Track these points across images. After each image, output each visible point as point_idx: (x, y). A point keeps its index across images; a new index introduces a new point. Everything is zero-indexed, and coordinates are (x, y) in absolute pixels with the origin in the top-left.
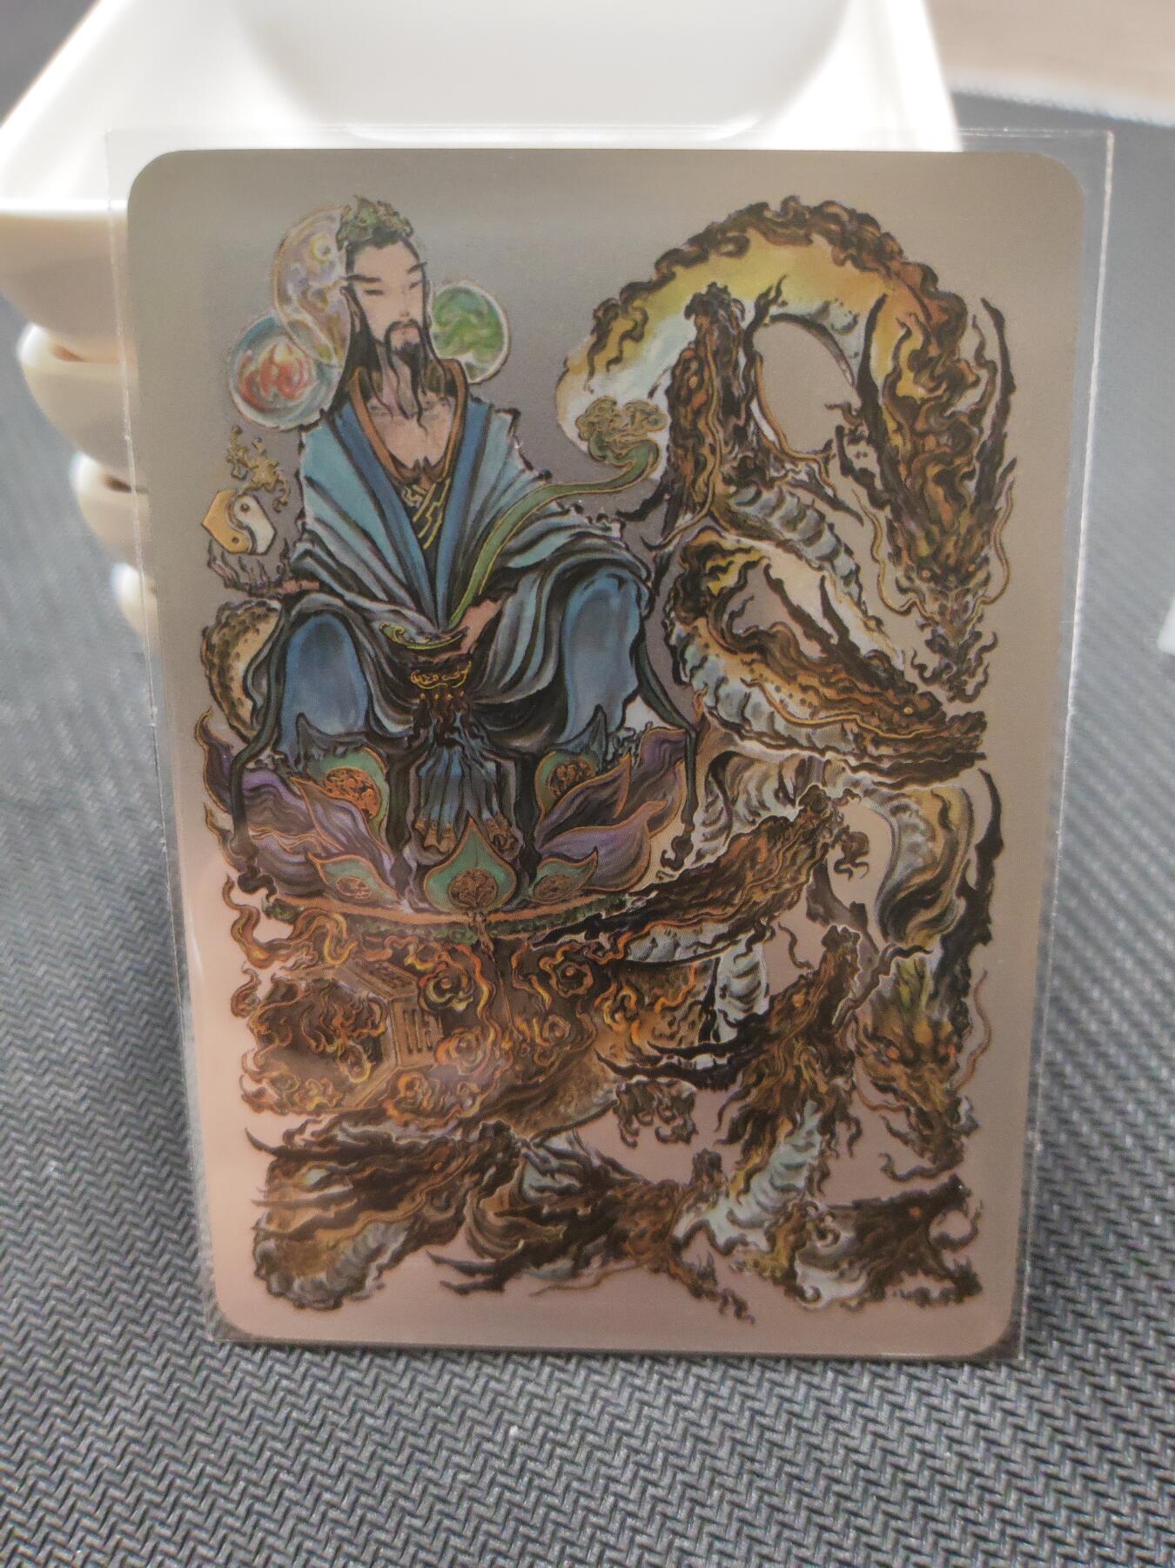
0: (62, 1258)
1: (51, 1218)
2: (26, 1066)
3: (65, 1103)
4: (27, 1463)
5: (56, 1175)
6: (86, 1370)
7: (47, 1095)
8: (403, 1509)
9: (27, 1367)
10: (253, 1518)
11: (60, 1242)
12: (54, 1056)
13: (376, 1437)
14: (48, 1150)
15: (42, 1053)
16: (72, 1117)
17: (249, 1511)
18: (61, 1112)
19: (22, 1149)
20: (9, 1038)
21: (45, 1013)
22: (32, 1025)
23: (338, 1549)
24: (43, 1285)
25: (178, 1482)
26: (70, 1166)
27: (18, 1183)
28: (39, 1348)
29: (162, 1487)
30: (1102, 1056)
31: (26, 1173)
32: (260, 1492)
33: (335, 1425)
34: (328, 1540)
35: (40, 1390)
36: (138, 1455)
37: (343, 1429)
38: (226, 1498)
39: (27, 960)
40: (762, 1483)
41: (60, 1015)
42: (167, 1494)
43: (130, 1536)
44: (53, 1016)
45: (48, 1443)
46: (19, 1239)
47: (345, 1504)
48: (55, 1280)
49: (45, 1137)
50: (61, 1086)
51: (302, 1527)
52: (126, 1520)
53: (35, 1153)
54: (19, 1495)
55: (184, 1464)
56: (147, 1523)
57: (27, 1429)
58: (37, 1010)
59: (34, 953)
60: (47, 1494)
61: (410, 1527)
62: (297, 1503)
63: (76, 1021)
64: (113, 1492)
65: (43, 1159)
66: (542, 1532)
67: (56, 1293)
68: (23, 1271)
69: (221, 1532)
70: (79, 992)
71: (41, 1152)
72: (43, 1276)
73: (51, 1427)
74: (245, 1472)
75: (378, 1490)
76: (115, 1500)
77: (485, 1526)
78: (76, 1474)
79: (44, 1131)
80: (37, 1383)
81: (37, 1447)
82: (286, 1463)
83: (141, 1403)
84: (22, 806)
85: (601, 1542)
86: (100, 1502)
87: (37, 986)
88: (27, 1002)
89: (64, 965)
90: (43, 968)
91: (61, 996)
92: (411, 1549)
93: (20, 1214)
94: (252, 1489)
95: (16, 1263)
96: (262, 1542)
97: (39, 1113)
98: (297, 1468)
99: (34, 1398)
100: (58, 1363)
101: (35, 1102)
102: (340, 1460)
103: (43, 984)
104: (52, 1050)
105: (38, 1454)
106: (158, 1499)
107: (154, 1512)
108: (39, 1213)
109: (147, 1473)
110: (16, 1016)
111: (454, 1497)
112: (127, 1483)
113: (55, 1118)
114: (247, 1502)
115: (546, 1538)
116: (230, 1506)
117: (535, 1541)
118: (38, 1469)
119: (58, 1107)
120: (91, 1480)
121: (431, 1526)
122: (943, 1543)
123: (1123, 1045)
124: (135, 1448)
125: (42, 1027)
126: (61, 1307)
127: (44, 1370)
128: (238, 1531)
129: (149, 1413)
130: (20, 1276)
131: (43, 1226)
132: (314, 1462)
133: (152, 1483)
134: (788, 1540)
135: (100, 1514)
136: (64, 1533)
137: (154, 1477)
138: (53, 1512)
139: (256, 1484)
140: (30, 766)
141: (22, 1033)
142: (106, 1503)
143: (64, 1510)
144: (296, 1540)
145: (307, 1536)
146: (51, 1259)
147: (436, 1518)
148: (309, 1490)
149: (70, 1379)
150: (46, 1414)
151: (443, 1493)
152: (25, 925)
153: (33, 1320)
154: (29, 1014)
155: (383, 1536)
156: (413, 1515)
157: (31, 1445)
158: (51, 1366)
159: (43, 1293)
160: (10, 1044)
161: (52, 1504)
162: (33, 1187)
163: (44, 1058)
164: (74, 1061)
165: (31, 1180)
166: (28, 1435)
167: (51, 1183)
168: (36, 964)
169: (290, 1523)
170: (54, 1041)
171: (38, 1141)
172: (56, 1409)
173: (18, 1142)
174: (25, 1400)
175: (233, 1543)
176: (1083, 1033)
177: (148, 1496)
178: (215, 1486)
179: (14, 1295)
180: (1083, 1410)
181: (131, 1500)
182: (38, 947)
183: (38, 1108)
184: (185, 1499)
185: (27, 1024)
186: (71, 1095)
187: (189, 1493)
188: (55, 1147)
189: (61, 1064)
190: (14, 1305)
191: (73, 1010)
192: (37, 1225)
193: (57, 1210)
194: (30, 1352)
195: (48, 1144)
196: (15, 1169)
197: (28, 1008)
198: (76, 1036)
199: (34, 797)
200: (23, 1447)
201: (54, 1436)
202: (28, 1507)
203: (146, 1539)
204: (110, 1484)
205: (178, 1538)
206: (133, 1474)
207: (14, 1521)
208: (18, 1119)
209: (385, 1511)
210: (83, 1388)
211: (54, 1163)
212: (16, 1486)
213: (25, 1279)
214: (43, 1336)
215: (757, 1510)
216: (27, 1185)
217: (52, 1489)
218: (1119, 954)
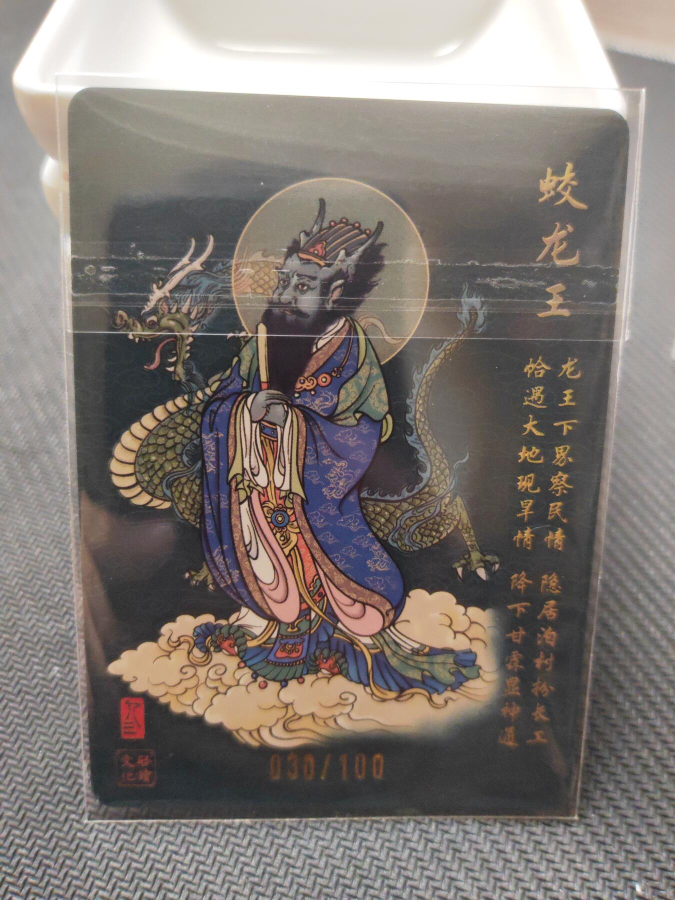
0: (67, 725)
1: (58, 701)
2: (34, 610)
3: (60, 632)
4: (58, 849)
5: (58, 675)
7: (48, 627)
8: (288, 864)
9: (52, 792)
10: (199, 874)
12: (50, 603)
14: (53, 660)
15: (43, 602)
16: (65, 640)
17: (197, 870)
18: (57, 637)
19: (37, 660)
20: (21, 593)
21: (42, 577)
22: (35, 585)
23: (252, 889)
24: (57, 742)
25: (152, 856)
26: (67, 669)
27: (36, 681)
28: (58, 780)
29: (143, 859)
30: (658, 588)
31: (40, 675)
32: (202, 859)
34: (245, 884)
35: (62, 805)
36: (126, 841)
38: (182, 863)
39: (28, 545)
41: (52, 578)
42: (146, 862)
43: (126, 890)
44: (47, 579)
45: (69, 837)
46: (39, 715)
47: (253, 863)
48: (64, 739)
49: (50, 653)
50: (56, 621)
51: (229, 878)
52: (122, 880)
53: (44, 662)
54: (55, 869)
55: (155, 845)
56: (136, 881)
57: (56, 829)
58: (37, 576)
59: (31, 540)
60: (72, 868)
61: (293, 874)
62: (224, 864)
63: (62, 582)
64: (112, 864)
65: (49, 666)
66: (370, 871)
67: (66, 746)
68: (45, 734)
69: (181, 884)
70: (62, 564)
71: (48, 662)
72: (57, 736)
73: (71, 827)
74: (192, 847)
75: (272, 853)
76: (114, 868)
77: (336, 871)
78: (89, 854)
79: (49, 649)
80: (59, 801)
81: (64, 839)
82: (215, 840)
84: (14, 451)
85: (405, 876)
86: (106, 870)
87: (36, 561)
88: (30, 571)
89: (52, 548)
90: (39, 550)
91: (52, 567)
92: (295, 887)
93: (39, 699)
94: (197, 857)
95: (39, 729)
96: (206, 888)
97: (44, 638)
98: (223, 843)
99: (59, 810)
101: (41, 631)
102: (248, 837)
103: (39, 559)
104: (48, 600)
105: (65, 844)
106: (140, 866)
107: (139, 874)
108: (51, 698)
109: (132, 851)
110: (25, 580)
111: (316, 855)
112: (121, 858)
113: (54, 641)
114: (194, 865)
115: (372, 875)
116: (185, 868)
117: (366, 878)
118: (65, 853)
119: (56, 634)
120: (99, 857)
121: (305, 872)
122: (595, 865)
124: (123, 836)
125: (42, 586)
126: (69, 754)
127: (63, 793)
128: (190, 882)
130: (42, 737)
131: (54, 706)
132: (232, 839)
133: (136, 857)
134: (510, 868)
135: (106, 877)
136: (85, 890)
137: (137, 853)
138: (77, 878)
139: (199, 854)
140: (17, 427)
141: (30, 590)
142: (109, 871)
143: (83, 876)
144: (226, 885)
145: (232, 883)
146: (60, 726)
147: (307, 867)
148: (231, 855)
150: (66, 819)
151: (310, 853)
152: (24, 523)
153: (53, 763)
154: (33, 578)
155: (278, 880)
156: (294, 867)
157: (59, 839)
158: (66, 790)
159: (58, 747)
160: (22, 596)
161: (75, 873)
162: (45, 683)
163: (45, 605)
164: (63, 606)
165: (44, 679)
166: (56, 833)
167: (56, 680)
168: (34, 547)
169: (222, 876)
170: (49, 594)
171: (45, 655)
172: (73, 816)
173: (33, 655)
174: (53, 812)
175: (189, 890)
176: (646, 576)
177: (134, 865)
178: (174, 856)
179: (40, 749)
181: (124, 867)
182: (34, 537)
183: (44, 635)
184: (157, 865)
185: (32, 584)
186: (63, 627)
187: (159, 862)
188: (57, 658)
189: (56, 608)
190: (40, 755)
191: (60, 576)
192: (50, 706)
193: (62, 696)
194: (53, 783)
195: (52, 657)
196: (33, 672)
197: (31, 574)
198: (62, 591)
199: (21, 444)
200: (54, 840)
201: (73, 832)
202: (61, 875)
203: (136, 890)
204: (110, 859)
205: (155, 888)
206: (124, 852)
207: (53, 885)
208: (31, 642)
209: (277, 865)
211: (56, 668)
212: (52, 863)
213: (46, 738)
214: (60, 773)
215: (491, 852)
216: (41, 682)
217: (74, 864)
218: (662, 531)
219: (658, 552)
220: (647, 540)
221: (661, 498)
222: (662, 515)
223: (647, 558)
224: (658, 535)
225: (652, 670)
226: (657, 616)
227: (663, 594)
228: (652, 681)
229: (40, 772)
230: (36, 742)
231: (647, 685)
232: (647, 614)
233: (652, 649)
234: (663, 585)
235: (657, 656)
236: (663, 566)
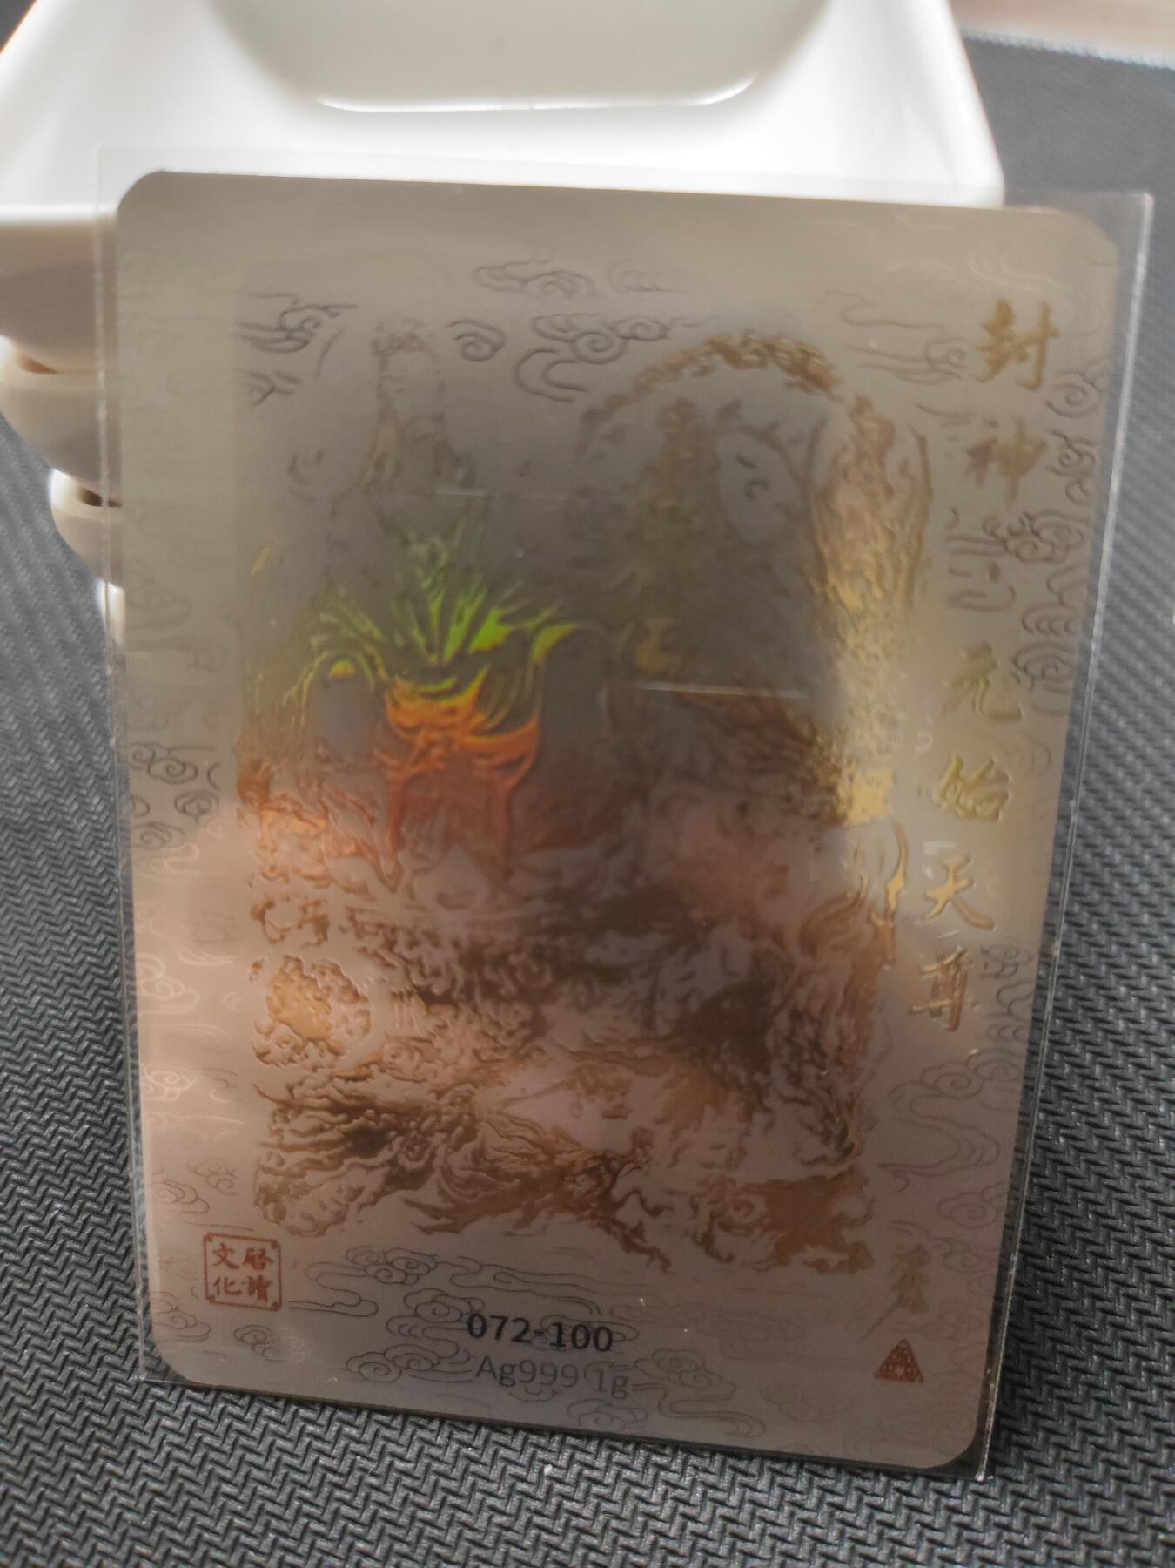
13: (408, 1481)
33: (364, 1470)
37: (373, 1474)
83: (163, 1455)
100: (75, 1415)
149: (88, 1432)
180: (1126, 1425)
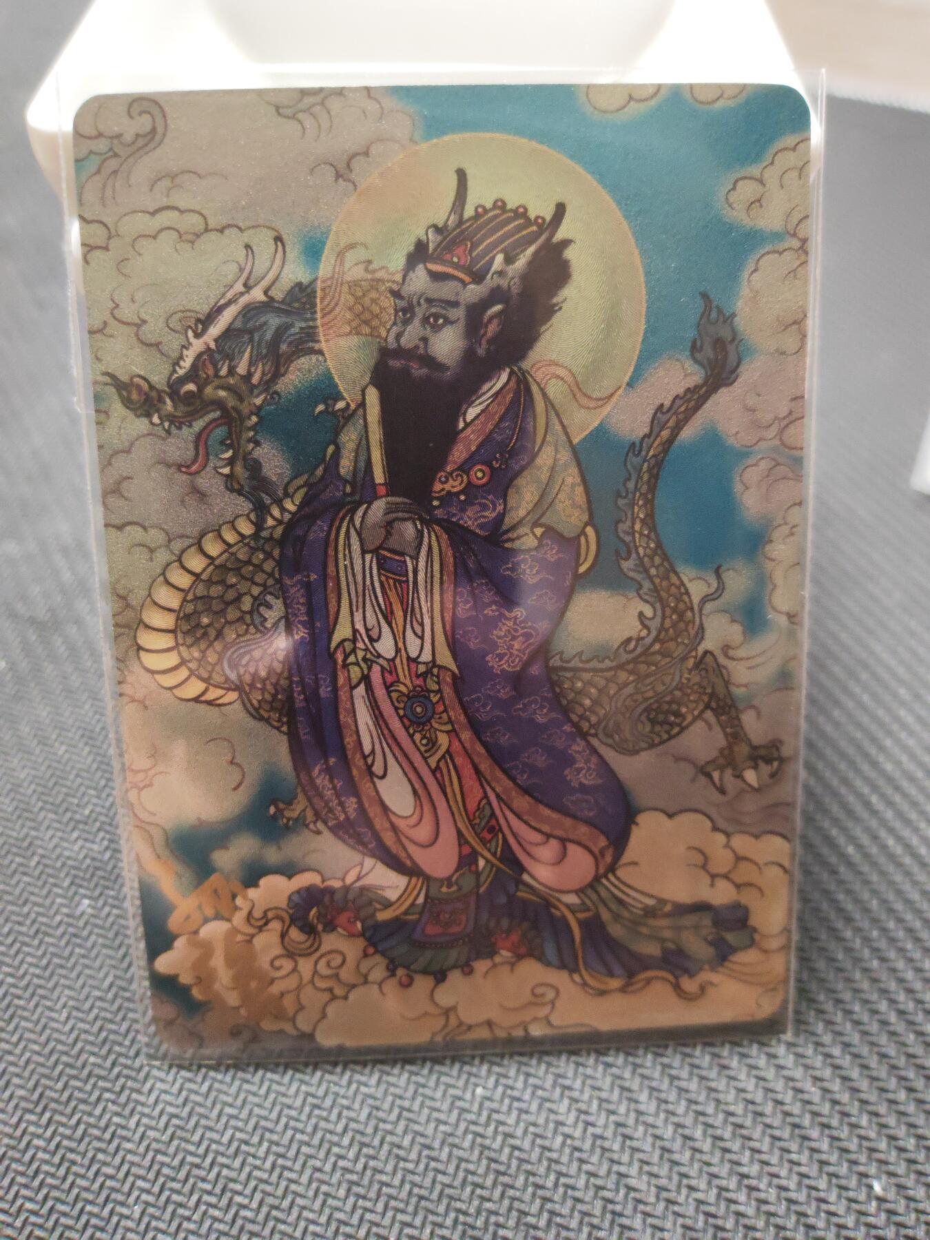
0: (101, 975)
1: (89, 944)
2: (57, 825)
3: (91, 854)
4: (87, 1140)
5: (90, 911)
6: (129, 1062)
7: (76, 848)
8: (397, 1156)
9: (79, 1063)
10: (277, 1171)
11: (98, 963)
12: (78, 817)
14: (82, 891)
15: (69, 815)
16: (97, 864)
17: (274, 1166)
18: (88, 861)
19: (60, 891)
20: (40, 804)
21: (69, 783)
22: (59, 792)
23: (349, 1190)
24: (87, 998)
25: (214, 1146)
26: (101, 902)
27: (58, 918)
28: (88, 1048)
29: (201, 1150)
30: (897, 788)
31: (65, 910)
32: (281, 1150)
34: (340, 1183)
35: (92, 1081)
36: (178, 1127)
38: (254, 1156)
39: (50, 742)
40: (676, 1119)
41: (81, 784)
42: (205, 1156)
43: (179, 1192)
44: (75, 786)
45: (103, 1123)
46: (63, 962)
47: (351, 1155)
48: (97, 993)
49: (78, 881)
50: (86, 840)
51: (317, 1175)
52: (173, 1179)
53: (70, 893)
54: (82, 1166)
55: (217, 1132)
56: (191, 1181)
57: (84, 1112)
58: (61, 781)
59: (54, 736)
60: (105, 1164)
61: (404, 1169)
62: (311, 1157)
63: (95, 789)
64: (160, 1158)
65: (77, 898)
66: (509, 1166)
67: (98, 1003)
68: (70, 988)
69: (253, 1183)
70: (95, 766)
71: (75, 893)
72: (86, 990)
73: (104, 1109)
74: (267, 1135)
75: (376, 1142)
76: (163, 1164)
77: (463, 1165)
78: (129, 1146)
79: (75, 876)
80: (90, 1075)
81: (95, 1126)
82: (300, 1126)
84: (32, 621)
85: (556, 1172)
86: (150, 1167)
87: (59, 762)
88: (52, 775)
89: (81, 745)
90: (63, 748)
91: (80, 770)
92: (407, 1187)
93: (63, 942)
94: (274, 1148)
95: (62, 981)
96: (287, 1188)
97: (70, 863)
98: (309, 1129)
99: (88, 1087)
101: (67, 853)
102: (344, 1121)
103: (64, 761)
104: (75, 812)
105: (96, 1132)
106: (197, 1160)
107: (195, 1172)
108: (78, 941)
109: (187, 1141)
110: (44, 787)
111: (436, 1145)
112: (172, 1150)
113: (84, 866)
114: (271, 1158)
115: (513, 1170)
116: (258, 1163)
117: (504, 1174)
118: (96, 1144)
119: (85, 857)
120: (142, 1149)
121: (422, 1167)
122: (816, 1156)
123: (912, 779)
124: (175, 1121)
125: (67, 795)
126: (103, 1014)
127: (94, 1064)
128: (266, 1182)
129: (184, 1093)
130: (67, 992)
131: (82, 951)
132: (323, 1124)
133: (192, 1148)
134: (700, 1161)
135: (151, 1176)
136: (123, 1194)
137: (193, 1144)
138: (112, 1177)
139: (277, 1144)
140: (35, 590)
141: (51, 800)
142: (156, 1167)
143: (121, 1175)
144: (314, 1185)
145: (322, 1182)
146: (90, 977)
147: (424, 1161)
148: (320, 1145)
150: (99, 1099)
151: (428, 1142)
152: (45, 714)
153: (81, 1025)
154: (55, 784)
155: (384, 1178)
156: (405, 1160)
157: (89, 1125)
158: (99, 1061)
159: (87, 1005)
160: (42, 809)
161: (110, 1171)
162: (71, 920)
163: (71, 819)
164: (96, 820)
165: (68, 916)
166: (85, 1118)
167: (85, 918)
168: (57, 744)
169: (308, 1172)
170: (78, 805)
171: (72, 883)
172: (107, 1095)
173: (55, 885)
174: (80, 1090)
175: (263, 1192)
176: (882, 772)
177: (189, 1159)
178: (244, 1147)
179: (64, 1006)
181: (176, 1162)
182: (57, 731)
183: (69, 858)
184: (220, 1159)
185: (54, 792)
186: (95, 847)
187: (223, 1155)
188: (87, 888)
189: (86, 824)
190: (65, 1014)
191: (91, 780)
192: (77, 950)
193: (93, 938)
194: (81, 1051)
195: (81, 886)
196: (55, 907)
197: (53, 780)
198: (94, 800)
199: (41, 613)
200: (82, 1127)
201: (107, 1116)
202: (91, 1174)
203: (191, 1194)
204: (157, 1151)
205: (218, 1190)
206: (175, 1143)
207: (79, 1187)
208: (53, 868)
209: (383, 1158)
210: (128, 1077)
211: (86, 902)
212: (78, 1159)
213: (72, 993)
214: (91, 1038)
215: (673, 1139)
216: (66, 919)
217: (109, 1159)
218: (902, 713)
219: (898, 741)
220: (882, 725)
221: (901, 671)
222: (902, 691)
223: (882, 748)
224: (897, 719)
225: (891, 896)
226: (897, 825)
227: (905, 795)
228: (891, 911)
229: (63, 1038)
230: (59, 998)
231: (883, 916)
232: (883, 822)
233: (891, 868)
234: (905, 784)
235: (898, 878)
236: (904, 759)
